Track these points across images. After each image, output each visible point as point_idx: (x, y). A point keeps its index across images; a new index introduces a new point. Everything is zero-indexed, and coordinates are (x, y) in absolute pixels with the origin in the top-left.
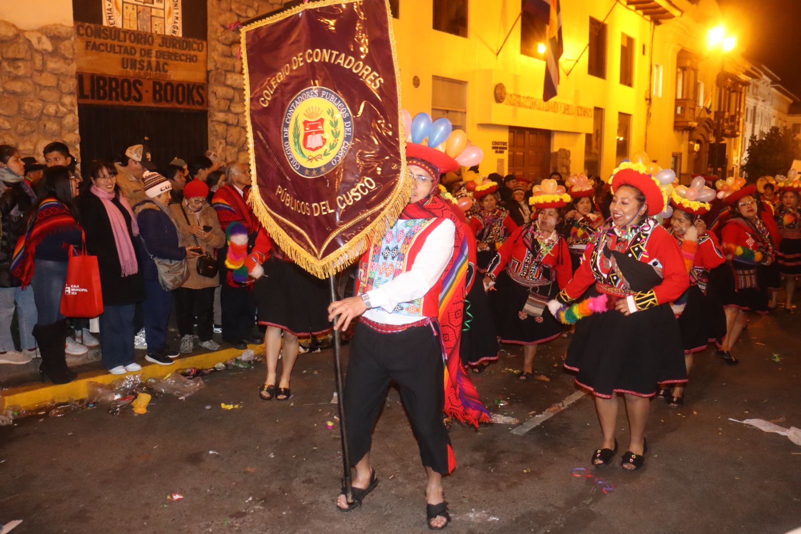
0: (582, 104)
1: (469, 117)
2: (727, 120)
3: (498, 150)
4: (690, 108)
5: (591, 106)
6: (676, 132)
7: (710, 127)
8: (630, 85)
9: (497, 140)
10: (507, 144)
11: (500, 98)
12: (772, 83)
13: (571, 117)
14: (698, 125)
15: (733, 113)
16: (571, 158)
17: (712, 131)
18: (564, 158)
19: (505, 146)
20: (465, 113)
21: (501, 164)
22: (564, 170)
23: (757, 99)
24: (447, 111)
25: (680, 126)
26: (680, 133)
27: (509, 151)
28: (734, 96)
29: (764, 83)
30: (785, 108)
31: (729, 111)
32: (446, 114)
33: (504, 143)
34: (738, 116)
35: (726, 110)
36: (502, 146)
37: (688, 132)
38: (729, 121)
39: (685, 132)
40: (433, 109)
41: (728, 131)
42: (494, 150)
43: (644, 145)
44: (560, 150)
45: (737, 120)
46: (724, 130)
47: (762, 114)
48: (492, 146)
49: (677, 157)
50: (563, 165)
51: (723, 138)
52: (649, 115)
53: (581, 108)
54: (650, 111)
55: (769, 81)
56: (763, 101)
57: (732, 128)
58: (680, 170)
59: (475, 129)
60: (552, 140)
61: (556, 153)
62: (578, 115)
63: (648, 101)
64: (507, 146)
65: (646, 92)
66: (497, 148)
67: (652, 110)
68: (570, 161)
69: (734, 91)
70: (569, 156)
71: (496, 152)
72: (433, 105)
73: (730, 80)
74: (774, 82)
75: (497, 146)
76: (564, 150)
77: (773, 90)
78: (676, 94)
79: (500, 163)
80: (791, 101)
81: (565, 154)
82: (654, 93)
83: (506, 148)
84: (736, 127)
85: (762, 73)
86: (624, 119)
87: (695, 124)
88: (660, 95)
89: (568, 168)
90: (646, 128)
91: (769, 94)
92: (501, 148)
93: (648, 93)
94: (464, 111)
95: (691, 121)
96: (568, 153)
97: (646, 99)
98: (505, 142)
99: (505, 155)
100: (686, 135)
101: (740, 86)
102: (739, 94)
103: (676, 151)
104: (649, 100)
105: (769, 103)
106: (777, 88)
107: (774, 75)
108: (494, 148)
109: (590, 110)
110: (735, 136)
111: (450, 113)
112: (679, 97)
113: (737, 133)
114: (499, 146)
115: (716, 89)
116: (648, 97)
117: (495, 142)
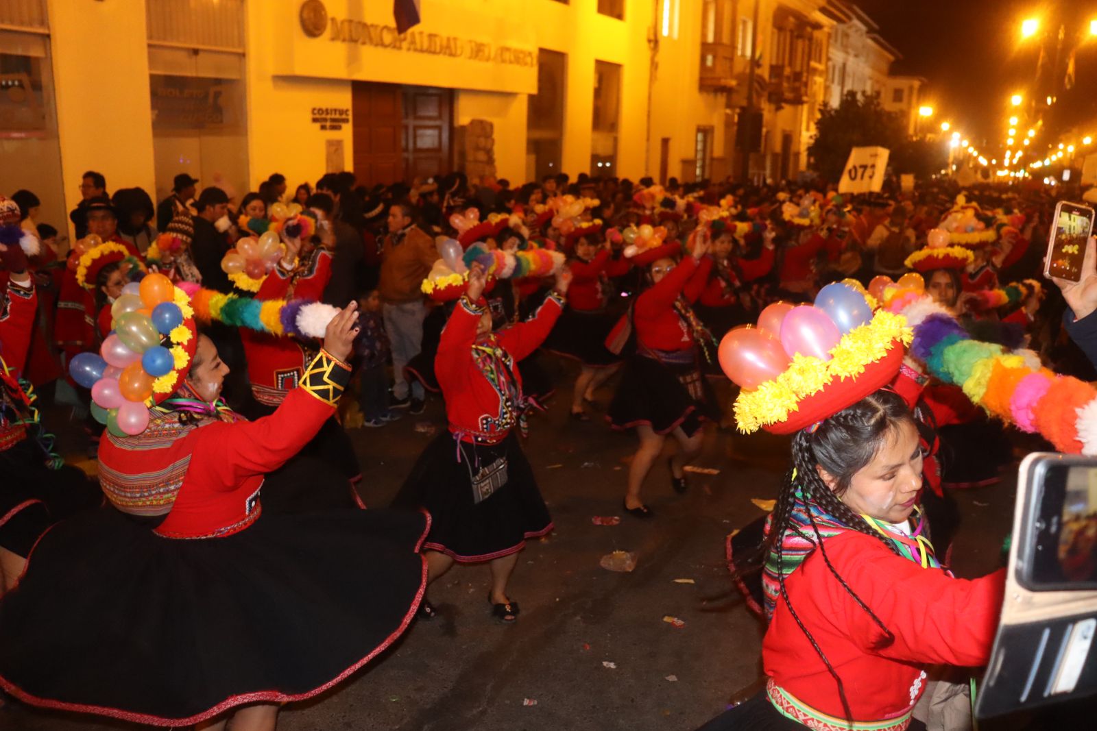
0: (513, 44)
1: (252, 64)
2: (788, 78)
3: (328, 124)
4: (725, 58)
5: (531, 45)
6: (705, 95)
7: (762, 88)
8: (620, 16)
9: (324, 107)
10: (350, 113)
11: (311, 27)
12: (868, 32)
13: (490, 65)
14: (739, 84)
15: (798, 69)
16: (496, 136)
17: (766, 94)
18: (479, 136)
19: (344, 116)
20: (243, 55)
21: (336, 150)
22: (482, 156)
23: (847, 53)
24: (196, 52)
25: (708, 84)
26: (712, 96)
27: (355, 126)
28: (800, 44)
29: (857, 31)
30: (885, 67)
31: (790, 64)
32: (194, 57)
33: (341, 112)
34: (805, 74)
35: (787, 62)
36: (337, 116)
37: (725, 94)
38: (792, 79)
39: (719, 95)
40: (150, 46)
41: (788, 95)
42: (318, 125)
43: (646, 113)
44: (473, 122)
45: (804, 79)
46: (783, 94)
47: (854, 74)
48: (309, 116)
49: (706, 131)
50: (478, 148)
51: (783, 105)
52: (654, 65)
53: (508, 49)
54: (657, 59)
55: (864, 28)
56: (856, 56)
57: (796, 90)
58: (712, 152)
59: (270, 84)
60: (455, 105)
61: (463, 128)
62: (503, 61)
63: (652, 45)
64: (350, 117)
65: (649, 29)
66: (325, 120)
67: (659, 58)
68: (493, 141)
69: (799, 37)
70: (492, 132)
71: (323, 128)
72: (150, 37)
73: (792, 19)
74: (870, 31)
75: (324, 116)
76: (481, 122)
77: (870, 42)
78: (704, 35)
79: (333, 148)
80: (892, 58)
81: (483, 129)
82: (665, 32)
83: (346, 121)
84: (803, 89)
85: (853, 16)
86: (607, 73)
87: (733, 83)
88: (676, 34)
89: (489, 152)
90: (650, 87)
91: (864, 47)
92: (333, 120)
93: (652, 32)
94: (240, 50)
95: (726, 78)
96: (488, 128)
97: (649, 41)
98: (345, 108)
99: (346, 133)
100: (722, 99)
101: (809, 29)
102: (807, 42)
103: (703, 122)
104: (654, 42)
105: (862, 59)
106: (874, 39)
107: (871, 22)
108: (315, 120)
109: (530, 54)
110: (801, 103)
111: (201, 55)
112: (710, 39)
113: (805, 98)
114: (329, 117)
115: (773, 33)
116: (652, 37)
117: (320, 110)
